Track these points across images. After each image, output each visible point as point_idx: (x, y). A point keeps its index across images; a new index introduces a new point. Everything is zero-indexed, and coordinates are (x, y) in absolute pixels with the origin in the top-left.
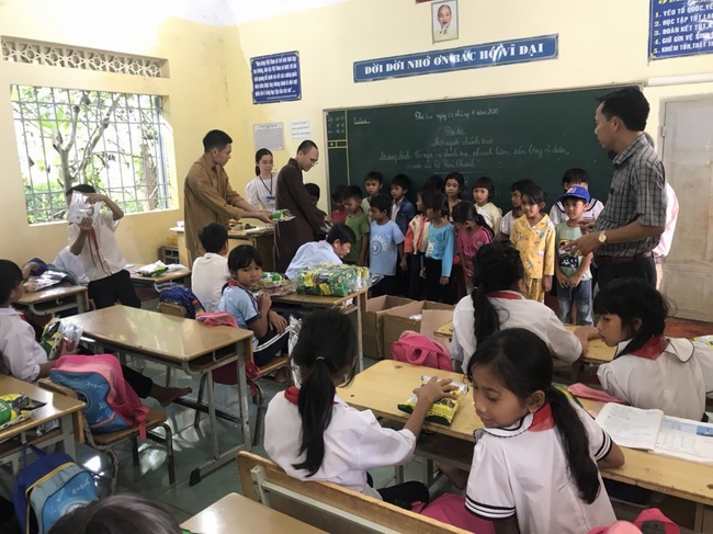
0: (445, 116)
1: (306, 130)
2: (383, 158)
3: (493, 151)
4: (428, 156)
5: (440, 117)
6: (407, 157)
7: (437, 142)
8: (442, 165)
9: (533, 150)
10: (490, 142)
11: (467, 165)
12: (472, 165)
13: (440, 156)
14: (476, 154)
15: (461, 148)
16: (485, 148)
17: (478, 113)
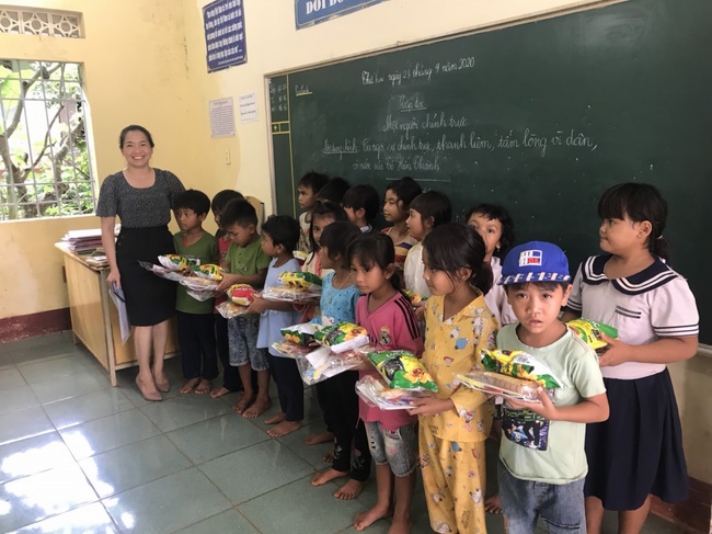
0: (399, 77)
1: (252, 108)
2: (328, 150)
3: (467, 140)
4: (378, 148)
5: (393, 78)
6: (353, 149)
7: (389, 125)
8: (396, 164)
9: (531, 140)
10: (462, 123)
11: (429, 167)
12: (436, 167)
13: (393, 148)
14: (441, 146)
15: (420, 135)
16: (453, 135)
17: (445, 69)
